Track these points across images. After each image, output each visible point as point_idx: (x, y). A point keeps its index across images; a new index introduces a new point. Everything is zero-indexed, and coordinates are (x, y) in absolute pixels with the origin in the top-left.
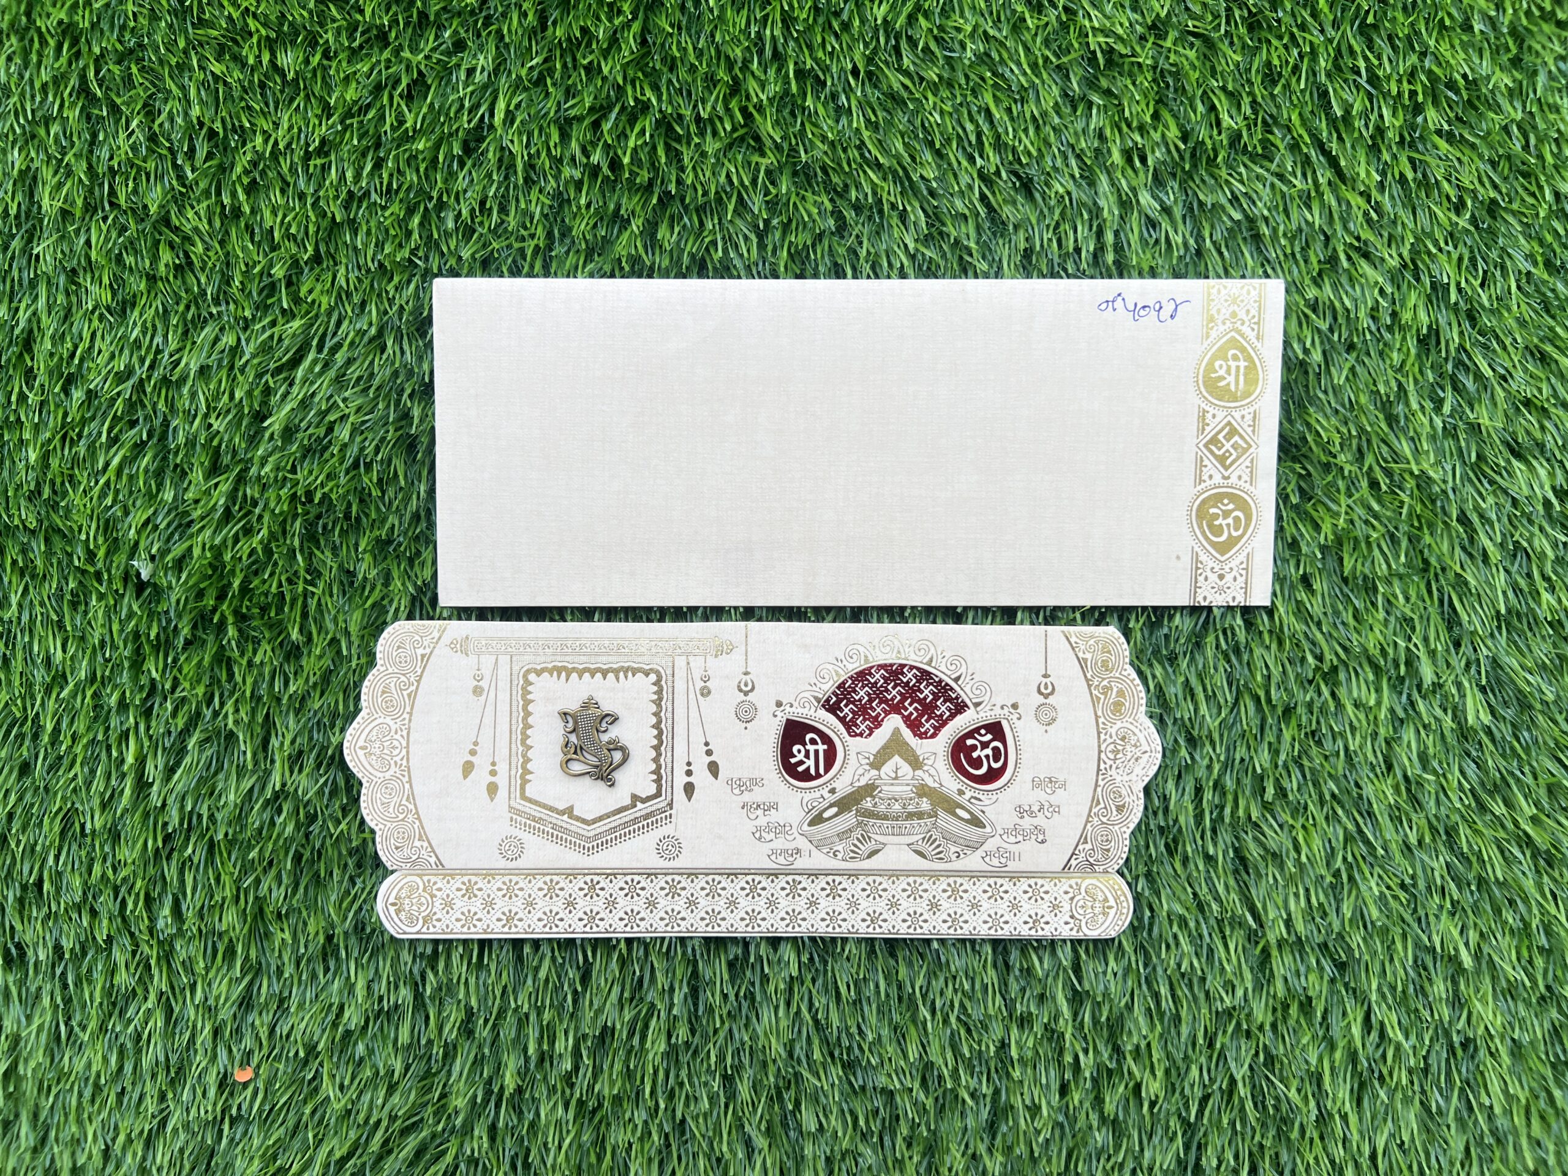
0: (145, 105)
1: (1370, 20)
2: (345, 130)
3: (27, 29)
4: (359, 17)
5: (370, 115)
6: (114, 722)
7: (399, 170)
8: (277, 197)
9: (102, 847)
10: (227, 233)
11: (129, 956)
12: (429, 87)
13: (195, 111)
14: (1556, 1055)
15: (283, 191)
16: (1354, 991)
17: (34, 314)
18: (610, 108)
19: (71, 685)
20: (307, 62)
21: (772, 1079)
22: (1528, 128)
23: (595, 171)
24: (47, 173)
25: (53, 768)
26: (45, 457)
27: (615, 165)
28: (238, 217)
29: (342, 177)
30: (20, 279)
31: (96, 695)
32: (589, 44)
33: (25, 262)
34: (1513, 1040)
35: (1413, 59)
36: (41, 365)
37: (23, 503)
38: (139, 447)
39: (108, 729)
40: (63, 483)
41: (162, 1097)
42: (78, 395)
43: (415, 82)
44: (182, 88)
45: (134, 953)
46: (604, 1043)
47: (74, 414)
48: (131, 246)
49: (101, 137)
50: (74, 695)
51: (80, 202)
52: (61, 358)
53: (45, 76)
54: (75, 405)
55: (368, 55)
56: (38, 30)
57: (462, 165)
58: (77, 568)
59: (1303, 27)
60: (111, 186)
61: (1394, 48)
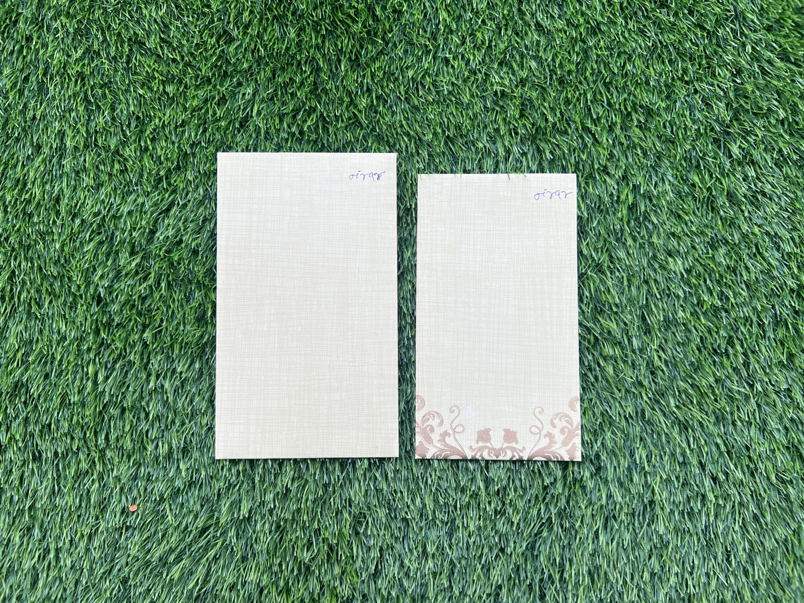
0: (111, 105)
1: (607, 80)
2: (192, 117)
3: (64, 74)
4: (200, 73)
5: (203, 111)
9: (77, 409)
10: (142, 157)
11: (86, 456)
12: (227, 101)
13: (132, 108)
15: (165, 141)
18: (300, 110)
23: (294, 134)
24: (69, 132)
25: (59, 376)
26: (63, 246)
27: (301, 133)
28: (147, 151)
29: (190, 136)
30: (56, 174)
31: (78, 346)
32: (292, 84)
33: (58, 167)
35: (625, 96)
37: (52, 265)
39: (83, 359)
41: (97, 518)
42: (78, 221)
43: (221, 98)
44: (127, 100)
45: (88, 455)
48: (103, 162)
49: (92, 118)
50: (69, 345)
51: (82, 144)
52: (71, 206)
54: (76, 225)
56: (68, 74)
57: (239, 131)
59: (581, 83)
60: (95, 138)
61: (618, 92)
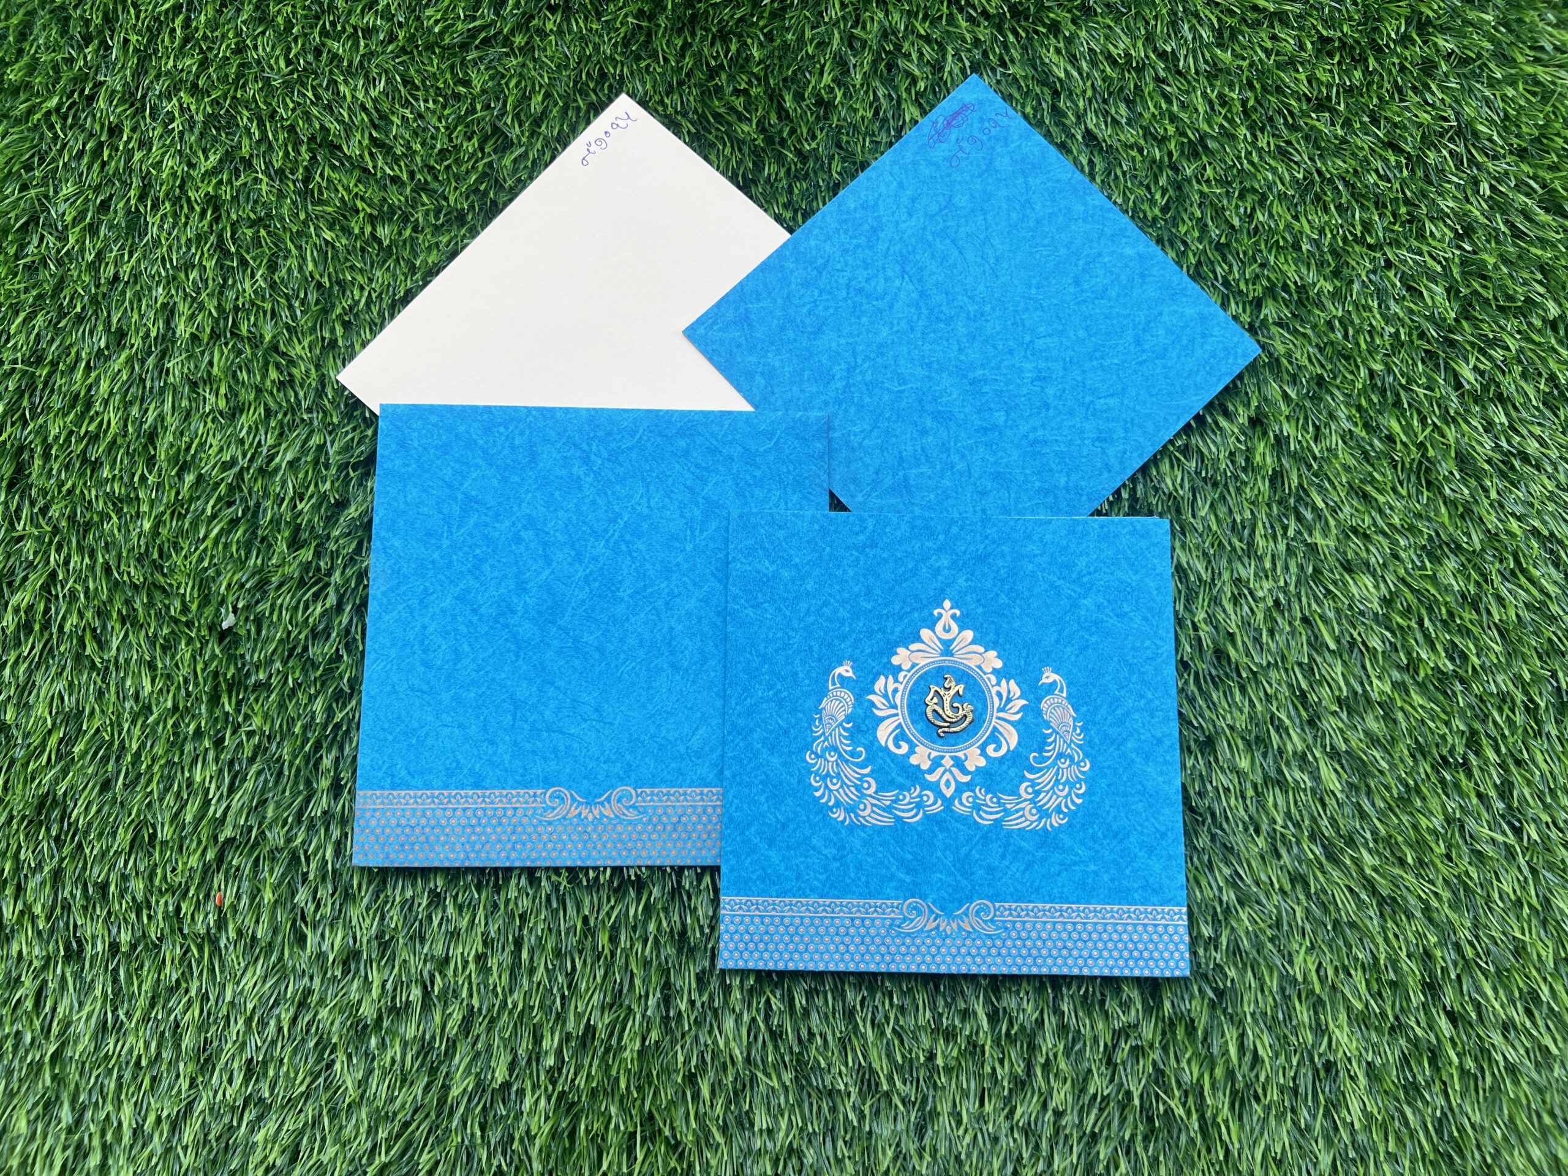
6: (188, 747)
16: (1231, 1016)
17: (161, 414)
19: (155, 716)
20: (400, 234)
21: (731, 1080)
22: (1347, 322)
34: (1368, 1063)
36: (162, 453)
38: (234, 522)
40: (168, 548)
46: (585, 1046)
47: (185, 492)
53: (191, 234)
55: (449, 231)
58: (171, 617)
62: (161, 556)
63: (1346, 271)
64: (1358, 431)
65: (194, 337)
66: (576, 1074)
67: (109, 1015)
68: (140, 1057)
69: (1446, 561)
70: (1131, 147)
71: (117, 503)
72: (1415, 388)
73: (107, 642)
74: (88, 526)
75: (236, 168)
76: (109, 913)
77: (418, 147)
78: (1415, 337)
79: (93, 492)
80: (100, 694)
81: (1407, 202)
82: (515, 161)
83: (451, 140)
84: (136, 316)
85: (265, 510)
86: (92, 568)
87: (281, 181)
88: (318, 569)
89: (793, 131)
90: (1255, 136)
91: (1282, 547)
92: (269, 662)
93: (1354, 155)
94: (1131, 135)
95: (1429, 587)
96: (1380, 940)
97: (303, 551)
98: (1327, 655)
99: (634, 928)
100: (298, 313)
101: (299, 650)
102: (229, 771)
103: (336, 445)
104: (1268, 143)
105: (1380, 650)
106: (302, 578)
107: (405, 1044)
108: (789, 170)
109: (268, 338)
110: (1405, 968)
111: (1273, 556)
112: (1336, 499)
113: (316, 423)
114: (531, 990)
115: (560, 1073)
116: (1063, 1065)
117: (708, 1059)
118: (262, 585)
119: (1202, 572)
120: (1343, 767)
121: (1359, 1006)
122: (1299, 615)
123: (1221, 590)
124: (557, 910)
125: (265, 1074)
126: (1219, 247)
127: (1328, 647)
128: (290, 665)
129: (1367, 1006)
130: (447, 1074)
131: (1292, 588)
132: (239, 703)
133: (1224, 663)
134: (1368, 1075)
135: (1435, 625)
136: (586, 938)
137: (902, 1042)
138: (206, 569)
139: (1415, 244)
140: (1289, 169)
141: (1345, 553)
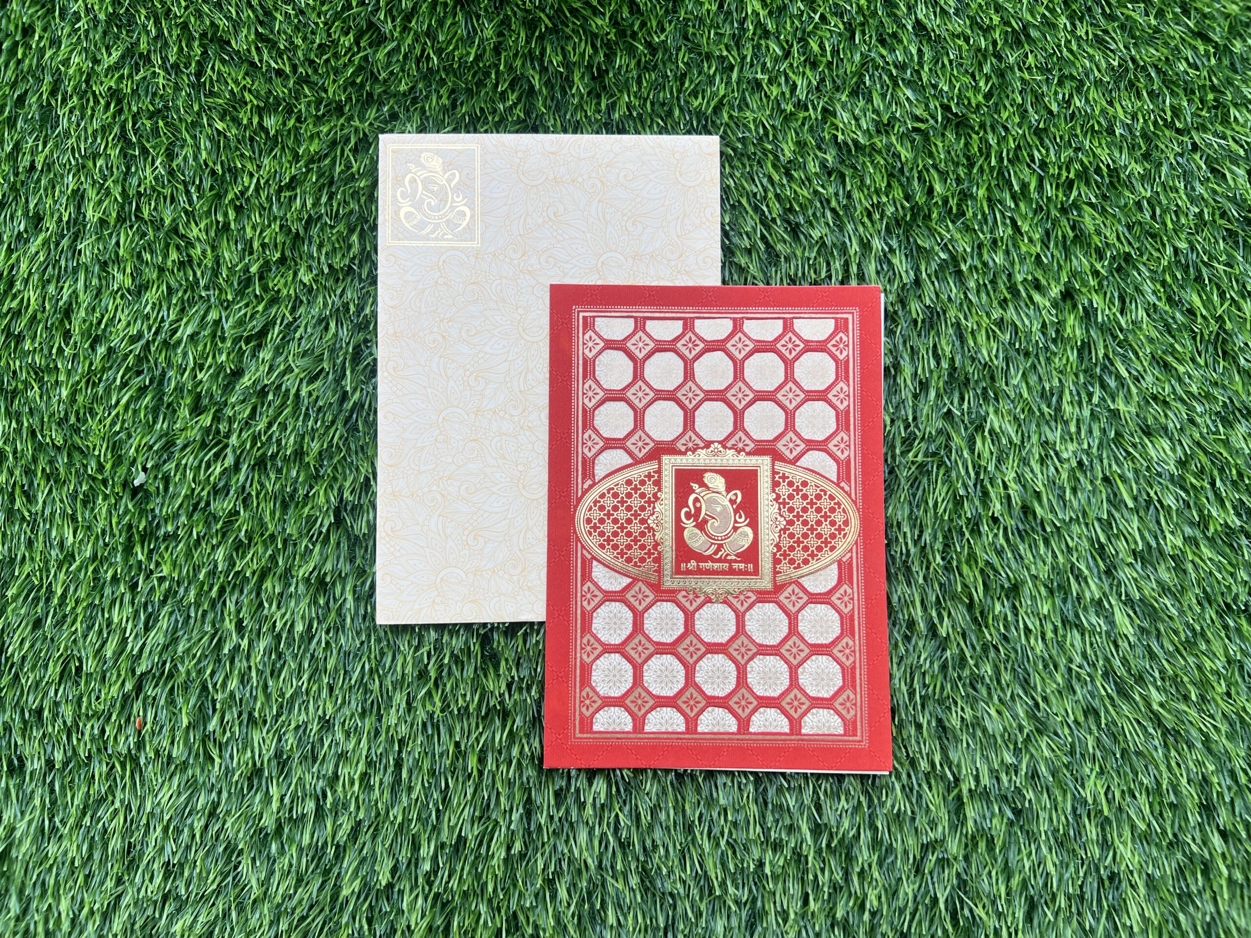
6: (108, 591)
7: (345, 201)
8: (256, 218)
14: (1181, 888)
16: (1028, 832)
17: (74, 292)
19: (78, 563)
20: (284, 124)
21: (585, 884)
22: (1155, 202)
34: (1148, 875)
36: (76, 327)
40: (85, 414)
46: (458, 851)
47: (97, 363)
53: (96, 125)
55: (329, 121)
58: (89, 476)
62: (78, 420)
63: (1155, 154)
64: (1162, 305)
65: (103, 222)
66: (450, 877)
67: (47, 822)
68: (73, 859)
69: (1238, 425)
70: (958, 37)
71: (38, 372)
72: (1216, 265)
73: (35, 496)
74: (15, 392)
75: (137, 64)
76: (44, 735)
77: (299, 41)
78: (1217, 217)
79: (18, 363)
80: (30, 544)
81: (1213, 88)
82: (389, 54)
83: (329, 35)
84: (50, 201)
85: (170, 378)
86: (18, 431)
87: (176, 74)
88: (218, 432)
89: (643, 24)
90: (1074, 25)
91: (1087, 413)
92: (176, 516)
93: (1166, 44)
94: (958, 25)
95: (1222, 451)
96: (1163, 768)
97: (202, 417)
98: (1124, 511)
99: (500, 752)
100: (195, 198)
101: (202, 504)
102: (145, 611)
103: (231, 320)
104: (1087, 33)
105: (1174, 508)
106: (203, 440)
107: (301, 850)
108: (639, 61)
109: (167, 222)
110: (1184, 792)
111: (1078, 420)
112: (1140, 368)
113: (212, 300)
114: (410, 805)
115: (436, 876)
116: (876, 875)
117: (565, 867)
118: (169, 445)
119: (1013, 435)
120: (1135, 613)
121: (1143, 827)
122: (1100, 475)
123: (1030, 450)
124: (433, 735)
125: (182, 874)
126: (1038, 132)
127: (1126, 506)
128: (195, 518)
129: (1149, 825)
130: (339, 874)
131: (1095, 450)
132: (151, 552)
133: (1031, 518)
134: (1147, 885)
135: (1225, 485)
136: (458, 759)
137: (734, 853)
138: (119, 433)
139: (1220, 128)
140: (1106, 57)
141: (1145, 419)
